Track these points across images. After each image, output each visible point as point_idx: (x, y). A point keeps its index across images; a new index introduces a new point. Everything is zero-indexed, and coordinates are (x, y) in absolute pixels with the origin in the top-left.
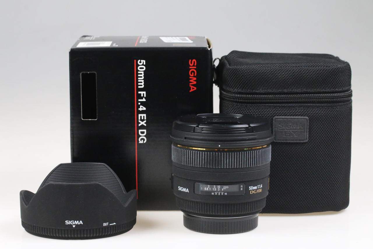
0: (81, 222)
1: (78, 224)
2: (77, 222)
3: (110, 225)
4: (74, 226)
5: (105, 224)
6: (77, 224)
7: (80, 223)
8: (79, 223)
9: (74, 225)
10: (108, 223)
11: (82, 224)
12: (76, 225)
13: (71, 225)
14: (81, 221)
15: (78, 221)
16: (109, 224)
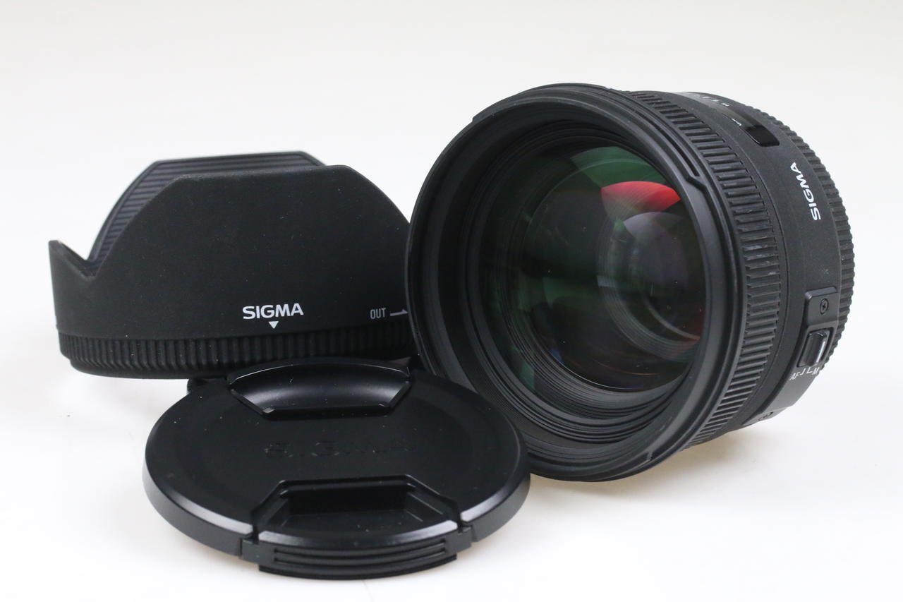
0: (297, 309)
1: (288, 315)
2: (282, 308)
3: (392, 315)
4: (274, 324)
5: (375, 314)
6: (283, 315)
7: (294, 312)
8: (291, 311)
9: (274, 319)
10: (383, 309)
11: (302, 314)
12: (279, 319)
13: (263, 322)
14: (297, 305)
15: (286, 306)
16: (387, 313)
